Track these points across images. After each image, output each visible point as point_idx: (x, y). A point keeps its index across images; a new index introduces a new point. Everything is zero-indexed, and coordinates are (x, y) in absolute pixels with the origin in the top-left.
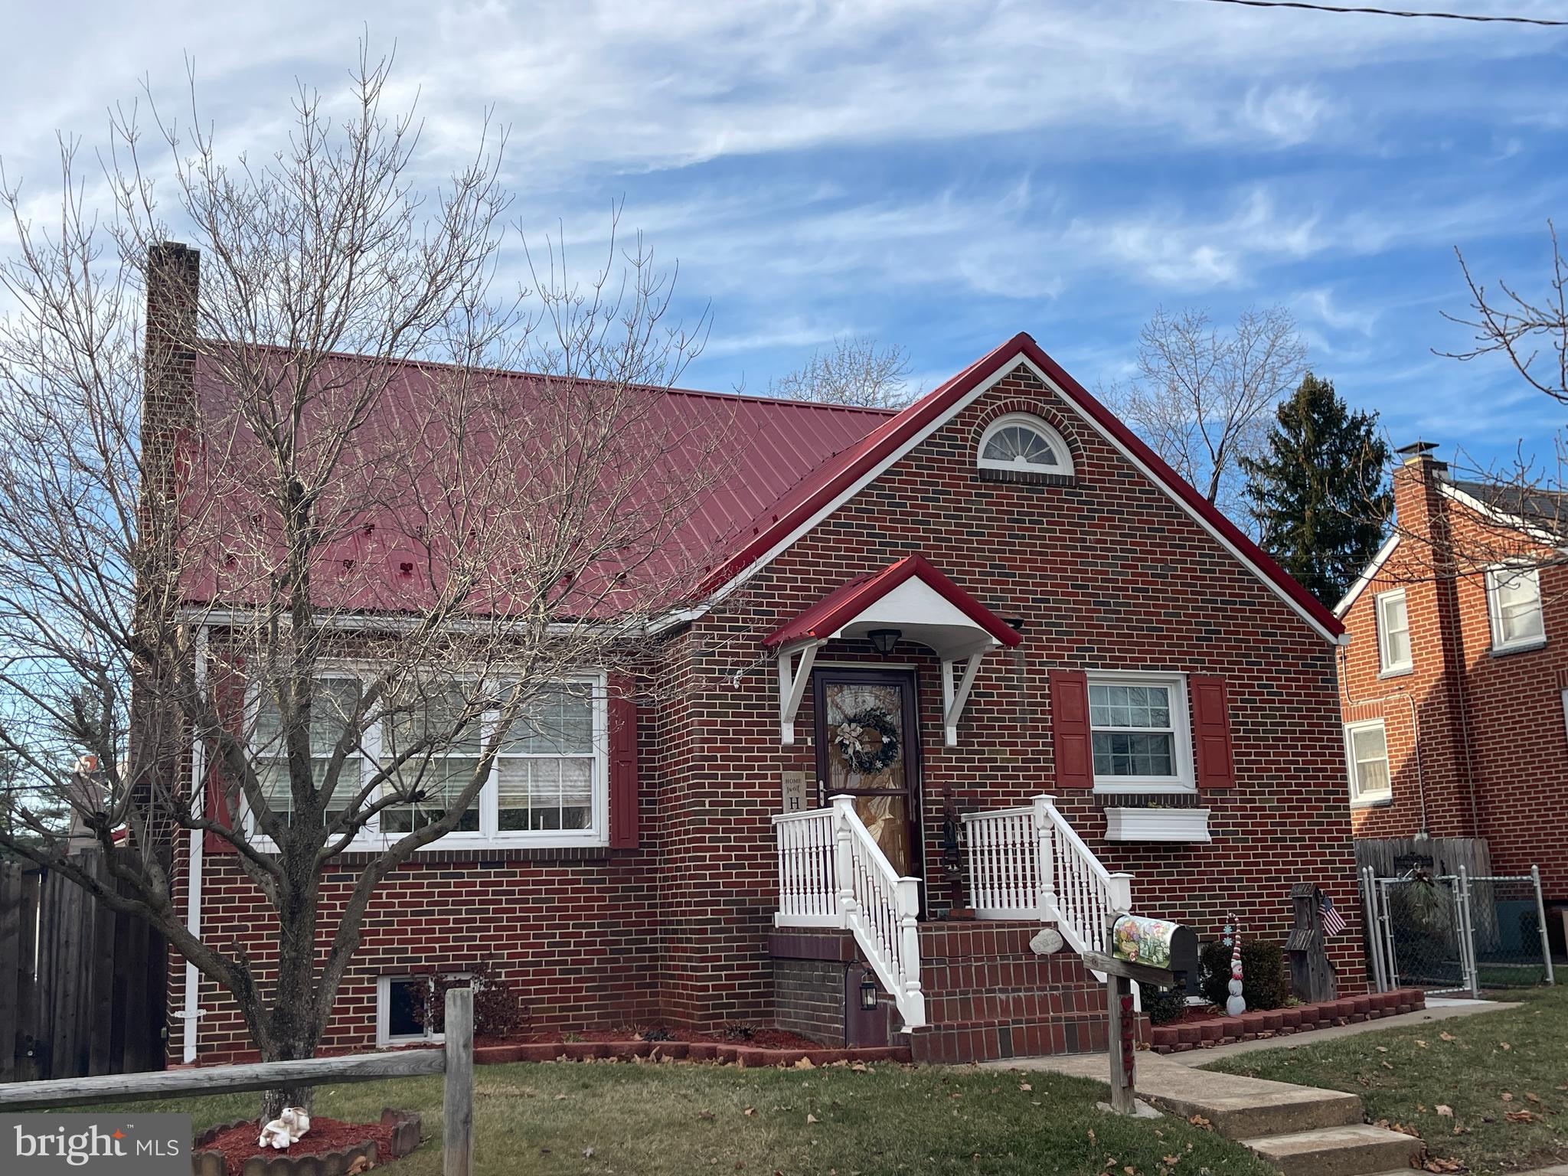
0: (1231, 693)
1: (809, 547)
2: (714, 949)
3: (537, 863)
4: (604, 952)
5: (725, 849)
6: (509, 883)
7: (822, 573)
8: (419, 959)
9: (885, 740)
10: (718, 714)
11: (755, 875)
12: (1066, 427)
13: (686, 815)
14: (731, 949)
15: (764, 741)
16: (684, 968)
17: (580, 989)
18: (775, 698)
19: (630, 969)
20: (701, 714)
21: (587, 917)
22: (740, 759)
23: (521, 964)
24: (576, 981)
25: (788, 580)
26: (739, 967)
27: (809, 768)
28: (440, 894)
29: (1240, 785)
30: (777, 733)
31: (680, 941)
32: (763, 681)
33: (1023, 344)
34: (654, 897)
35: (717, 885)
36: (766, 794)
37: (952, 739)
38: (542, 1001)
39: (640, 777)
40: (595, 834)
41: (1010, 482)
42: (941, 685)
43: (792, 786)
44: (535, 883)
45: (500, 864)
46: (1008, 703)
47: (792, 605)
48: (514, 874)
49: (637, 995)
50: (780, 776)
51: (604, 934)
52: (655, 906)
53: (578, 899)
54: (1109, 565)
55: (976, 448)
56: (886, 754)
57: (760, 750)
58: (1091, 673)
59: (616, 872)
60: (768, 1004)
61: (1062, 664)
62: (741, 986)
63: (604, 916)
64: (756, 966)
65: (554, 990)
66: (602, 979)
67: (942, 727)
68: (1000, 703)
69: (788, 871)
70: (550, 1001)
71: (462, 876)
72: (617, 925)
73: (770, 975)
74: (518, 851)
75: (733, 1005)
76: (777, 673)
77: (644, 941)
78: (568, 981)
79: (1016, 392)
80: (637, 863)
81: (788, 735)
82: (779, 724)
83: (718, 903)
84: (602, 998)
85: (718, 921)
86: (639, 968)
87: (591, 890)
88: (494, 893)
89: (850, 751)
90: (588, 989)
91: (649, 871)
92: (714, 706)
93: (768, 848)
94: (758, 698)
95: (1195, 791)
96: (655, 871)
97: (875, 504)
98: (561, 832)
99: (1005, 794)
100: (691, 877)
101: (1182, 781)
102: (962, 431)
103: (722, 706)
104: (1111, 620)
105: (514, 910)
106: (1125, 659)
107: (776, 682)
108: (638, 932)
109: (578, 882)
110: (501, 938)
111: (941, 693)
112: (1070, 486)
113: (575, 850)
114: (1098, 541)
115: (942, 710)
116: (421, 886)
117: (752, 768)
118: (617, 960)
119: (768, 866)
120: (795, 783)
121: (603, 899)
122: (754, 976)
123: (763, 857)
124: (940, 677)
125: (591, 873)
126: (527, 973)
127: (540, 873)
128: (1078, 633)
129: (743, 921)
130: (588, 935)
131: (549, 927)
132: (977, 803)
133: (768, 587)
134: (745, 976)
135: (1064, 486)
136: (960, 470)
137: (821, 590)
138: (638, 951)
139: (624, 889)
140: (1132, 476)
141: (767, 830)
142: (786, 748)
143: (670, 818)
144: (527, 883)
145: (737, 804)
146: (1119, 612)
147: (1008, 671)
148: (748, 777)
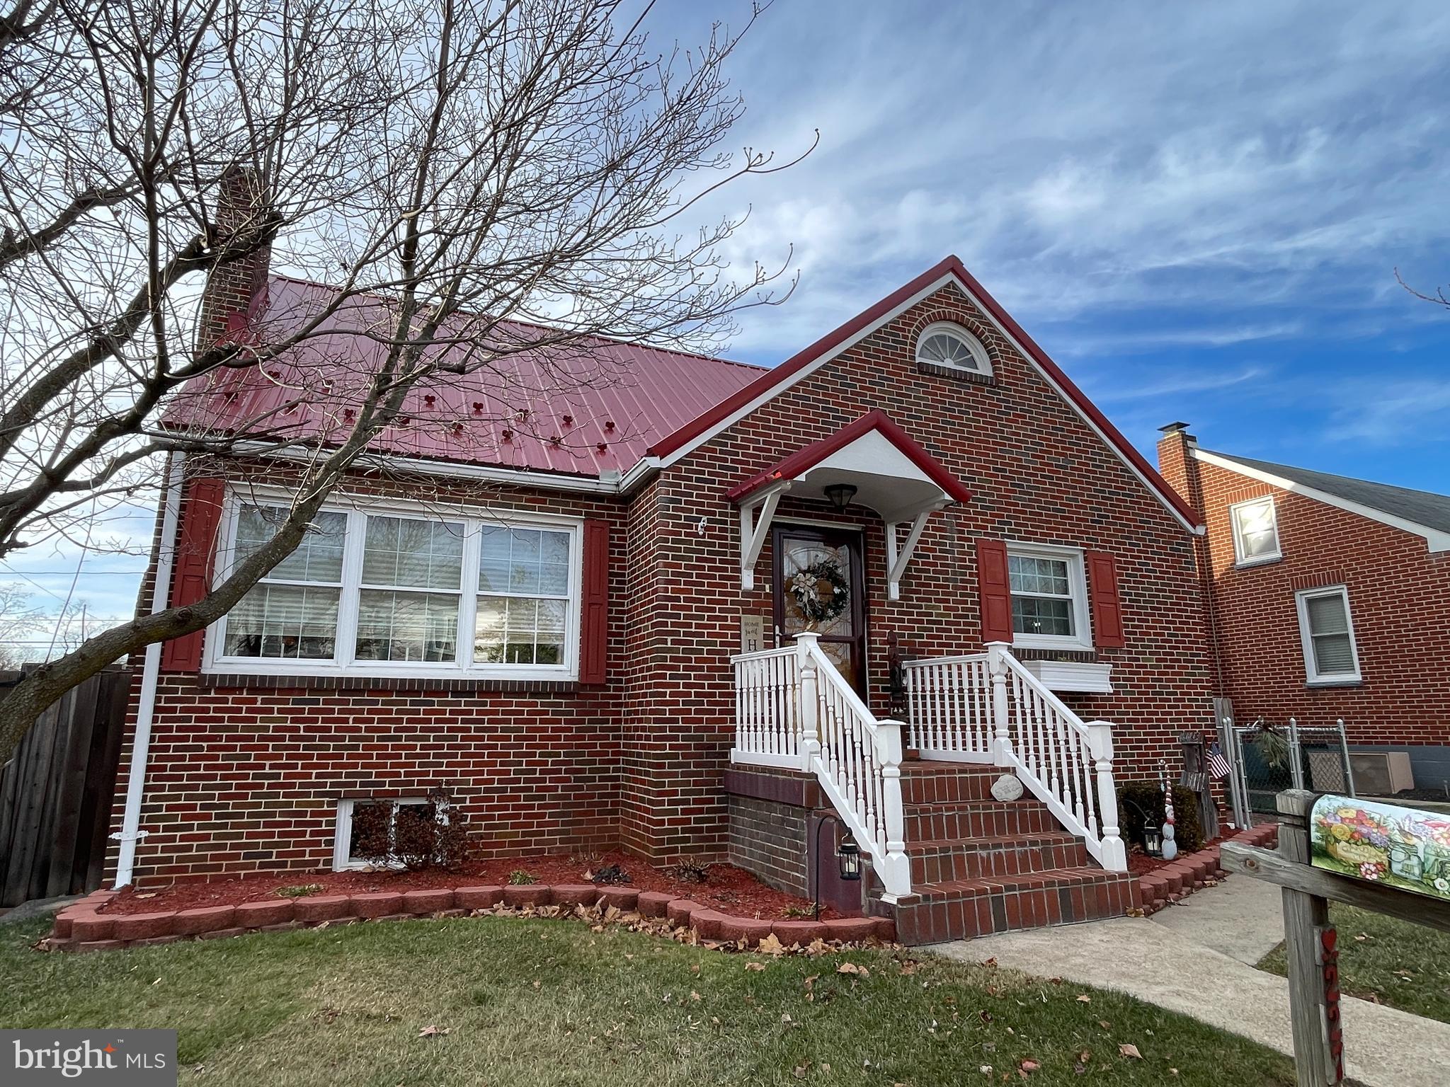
0: (1119, 568)
1: (770, 414)
2: (671, 784)
3: (508, 694)
4: (568, 780)
5: (685, 686)
6: (479, 713)
7: (781, 437)
8: (383, 784)
9: (837, 591)
10: (683, 558)
11: (713, 712)
12: (987, 338)
13: (649, 652)
14: (688, 783)
15: (725, 586)
16: (642, 800)
17: (543, 816)
18: (736, 547)
19: (593, 796)
20: (667, 557)
21: (554, 747)
22: (702, 601)
23: (486, 791)
24: (540, 807)
25: (751, 441)
26: (695, 801)
27: (767, 613)
28: (409, 721)
29: (1128, 646)
30: (737, 578)
31: (639, 773)
32: (725, 530)
33: (953, 265)
34: (618, 729)
35: (676, 721)
36: (725, 636)
37: (895, 593)
38: (505, 826)
39: (610, 619)
40: (567, 670)
41: (943, 376)
42: (885, 545)
43: (750, 629)
44: (504, 713)
45: (471, 694)
46: (942, 565)
47: (754, 464)
48: (485, 704)
49: (598, 821)
50: (739, 619)
51: (570, 763)
52: (619, 737)
53: (546, 730)
54: (1022, 454)
55: (914, 346)
56: (836, 603)
57: (721, 594)
58: (1010, 544)
59: (583, 705)
60: (722, 838)
61: (986, 534)
62: (696, 821)
63: (570, 746)
64: (711, 801)
65: (518, 816)
66: (565, 805)
67: (886, 582)
68: (935, 565)
69: (745, 709)
70: (514, 826)
71: (432, 703)
72: (583, 754)
73: (724, 810)
74: (489, 682)
75: (687, 840)
76: (739, 524)
77: (607, 770)
78: (532, 807)
79: (948, 304)
80: (604, 697)
81: (748, 581)
82: (739, 570)
83: (676, 738)
84: (564, 823)
85: (676, 756)
86: (601, 796)
87: (559, 721)
88: (463, 721)
89: (805, 599)
90: (551, 815)
91: (615, 705)
92: (679, 550)
93: (726, 686)
94: (721, 545)
95: (1093, 650)
96: (620, 705)
97: (829, 382)
98: (534, 666)
99: (939, 645)
100: (652, 712)
101: (1081, 640)
102: (904, 330)
103: (686, 550)
104: (1025, 500)
105: (482, 738)
106: (1036, 533)
107: (737, 531)
108: (602, 762)
109: (546, 713)
110: (468, 764)
111: (885, 552)
112: (991, 386)
113: (545, 683)
114: (1014, 434)
115: (885, 567)
116: (390, 712)
117: (713, 610)
118: (581, 788)
119: (726, 703)
120: (752, 625)
121: (570, 730)
122: (709, 811)
123: (721, 695)
124: (884, 538)
125: (560, 705)
126: (492, 799)
127: (510, 704)
128: (999, 509)
129: (701, 756)
130: (553, 763)
131: (515, 755)
132: (915, 652)
133: (733, 446)
134: (701, 811)
135: (986, 384)
136: (902, 362)
137: (781, 452)
138: (601, 779)
139: (590, 721)
140: (1038, 383)
141: (726, 669)
142: (747, 594)
143: (635, 656)
144: (496, 713)
145: (698, 643)
146: (1031, 494)
147: (941, 537)
148: (710, 618)
